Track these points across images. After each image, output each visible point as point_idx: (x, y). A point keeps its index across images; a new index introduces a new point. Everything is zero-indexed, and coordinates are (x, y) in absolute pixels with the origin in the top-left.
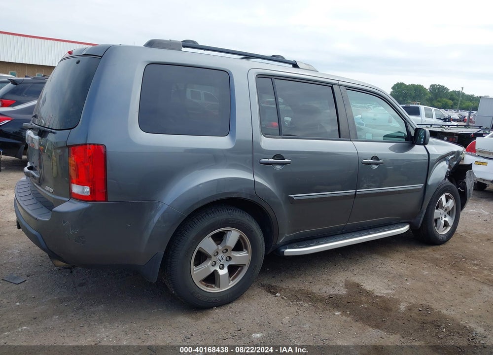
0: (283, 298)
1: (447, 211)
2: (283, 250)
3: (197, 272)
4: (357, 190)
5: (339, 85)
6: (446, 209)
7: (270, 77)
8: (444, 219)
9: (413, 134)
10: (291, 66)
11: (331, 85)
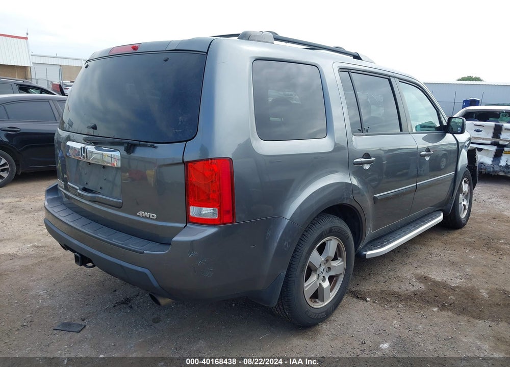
0: (375, 303)
1: (465, 195)
2: (365, 253)
3: (308, 287)
4: (418, 184)
5: (394, 77)
6: (464, 194)
7: (348, 70)
8: (463, 203)
9: (445, 124)
10: (352, 57)
11: (389, 78)
